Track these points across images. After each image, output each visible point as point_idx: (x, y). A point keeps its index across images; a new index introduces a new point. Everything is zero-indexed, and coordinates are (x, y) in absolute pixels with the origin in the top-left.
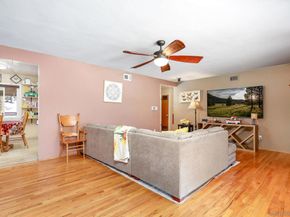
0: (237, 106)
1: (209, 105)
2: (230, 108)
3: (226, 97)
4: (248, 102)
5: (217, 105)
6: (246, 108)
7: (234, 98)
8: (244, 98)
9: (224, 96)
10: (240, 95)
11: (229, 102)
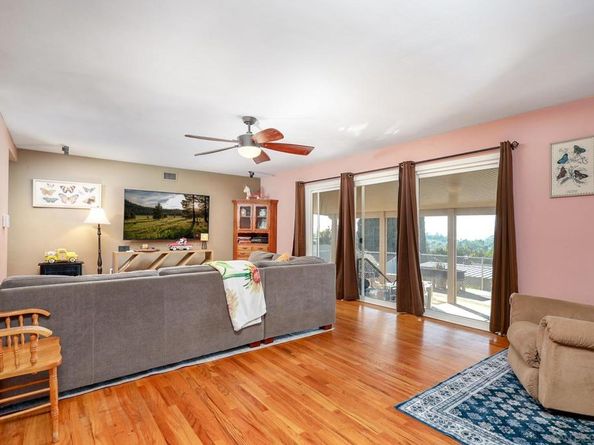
0: (170, 219)
1: (126, 218)
2: (158, 222)
3: (153, 205)
4: (187, 213)
5: (138, 218)
6: (185, 223)
7: (165, 206)
8: (181, 208)
9: (149, 203)
10: (174, 203)
11: (158, 213)
